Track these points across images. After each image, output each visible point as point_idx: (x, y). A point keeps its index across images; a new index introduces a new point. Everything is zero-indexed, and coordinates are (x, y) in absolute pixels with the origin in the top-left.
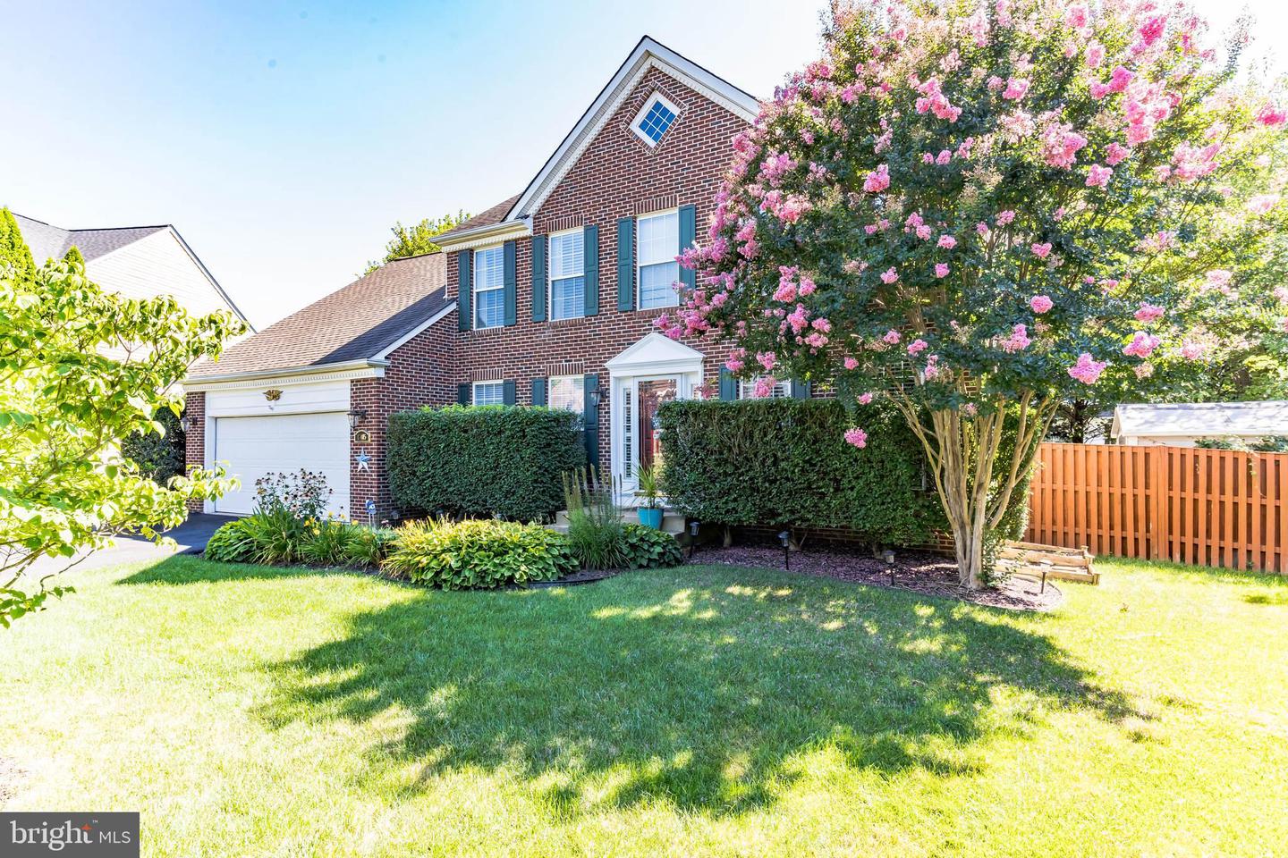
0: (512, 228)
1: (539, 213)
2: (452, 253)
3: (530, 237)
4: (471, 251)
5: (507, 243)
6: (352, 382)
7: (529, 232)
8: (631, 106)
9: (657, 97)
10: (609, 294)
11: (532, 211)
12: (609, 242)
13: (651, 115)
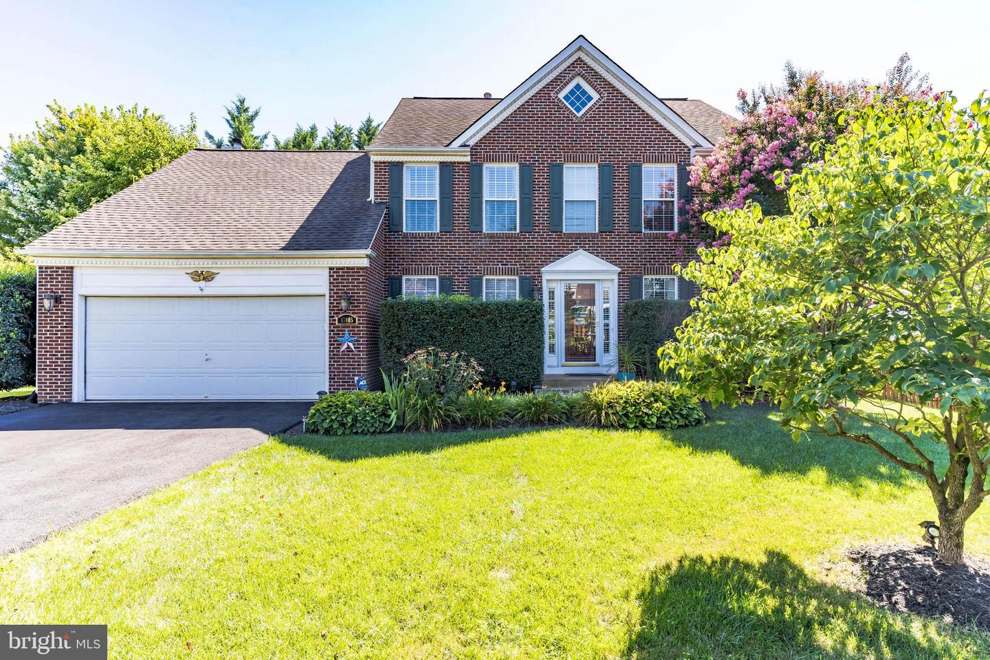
0: (455, 153)
1: (476, 145)
2: (380, 163)
3: (467, 163)
4: (401, 164)
5: (441, 163)
6: (331, 269)
7: (468, 159)
8: (559, 81)
9: (579, 80)
10: (541, 217)
11: (472, 143)
12: (541, 178)
13: (572, 92)
